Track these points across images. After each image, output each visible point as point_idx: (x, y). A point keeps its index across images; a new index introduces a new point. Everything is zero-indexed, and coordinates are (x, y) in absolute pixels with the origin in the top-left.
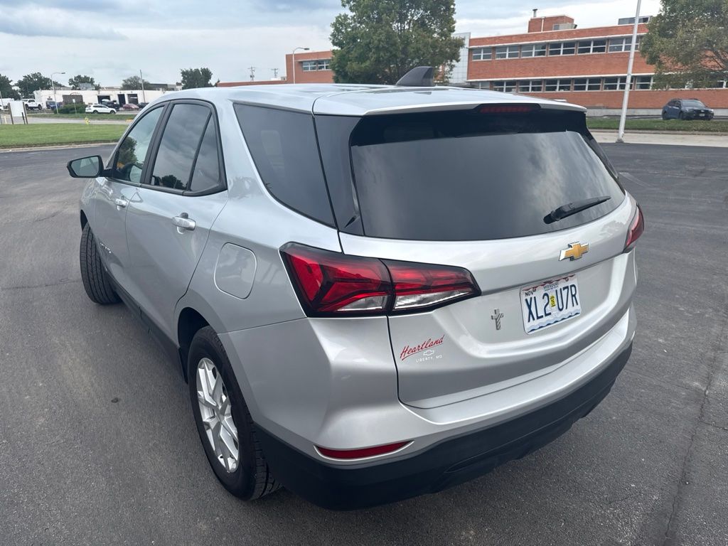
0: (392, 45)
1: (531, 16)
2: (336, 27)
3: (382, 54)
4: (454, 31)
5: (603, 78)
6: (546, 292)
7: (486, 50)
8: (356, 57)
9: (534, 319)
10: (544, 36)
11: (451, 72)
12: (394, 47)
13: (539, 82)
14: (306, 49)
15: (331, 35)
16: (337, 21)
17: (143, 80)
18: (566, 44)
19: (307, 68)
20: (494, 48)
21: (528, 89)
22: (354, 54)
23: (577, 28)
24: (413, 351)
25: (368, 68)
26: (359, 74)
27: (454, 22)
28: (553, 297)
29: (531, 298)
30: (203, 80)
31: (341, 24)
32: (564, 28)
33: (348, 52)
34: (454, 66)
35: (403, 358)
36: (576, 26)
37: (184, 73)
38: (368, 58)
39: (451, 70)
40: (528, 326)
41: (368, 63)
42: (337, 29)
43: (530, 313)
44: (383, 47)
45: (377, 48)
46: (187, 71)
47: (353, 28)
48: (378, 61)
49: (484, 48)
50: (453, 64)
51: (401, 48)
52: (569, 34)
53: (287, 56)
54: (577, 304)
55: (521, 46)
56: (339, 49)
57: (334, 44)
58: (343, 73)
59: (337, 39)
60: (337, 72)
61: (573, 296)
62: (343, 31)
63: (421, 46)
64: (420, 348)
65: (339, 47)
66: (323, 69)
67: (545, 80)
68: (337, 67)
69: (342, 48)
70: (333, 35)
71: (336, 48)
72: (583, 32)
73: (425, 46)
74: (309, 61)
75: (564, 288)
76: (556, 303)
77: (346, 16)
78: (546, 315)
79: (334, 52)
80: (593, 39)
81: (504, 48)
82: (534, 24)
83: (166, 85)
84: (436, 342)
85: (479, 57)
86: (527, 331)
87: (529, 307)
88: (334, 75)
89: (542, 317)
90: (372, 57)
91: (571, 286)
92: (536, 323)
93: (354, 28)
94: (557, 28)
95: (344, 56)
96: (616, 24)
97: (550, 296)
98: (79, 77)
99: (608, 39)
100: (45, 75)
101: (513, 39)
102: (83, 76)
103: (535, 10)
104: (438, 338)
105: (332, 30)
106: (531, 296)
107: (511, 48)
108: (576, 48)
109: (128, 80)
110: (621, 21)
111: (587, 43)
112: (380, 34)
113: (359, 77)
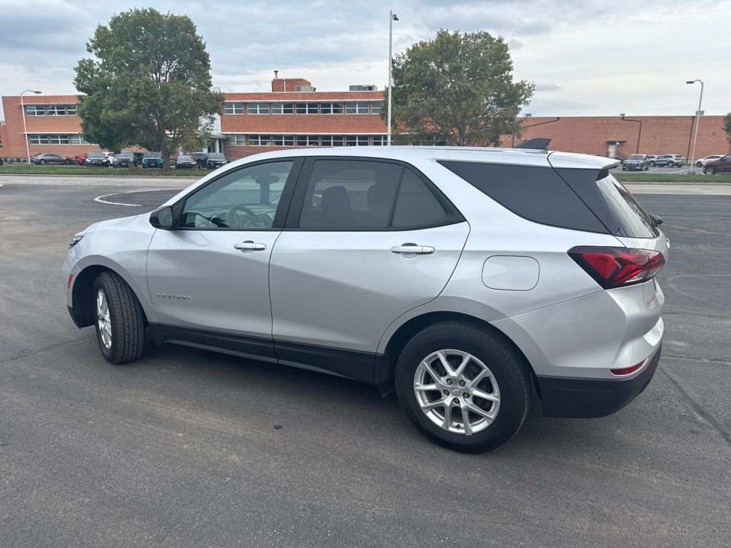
0: (152, 95)
1: (273, 77)
2: (80, 71)
3: (142, 103)
4: (212, 85)
5: (345, 135)
7: (237, 105)
8: (111, 105)
10: (290, 96)
11: (213, 125)
12: (154, 97)
13: (291, 137)
14: (36, 92)
15: (75, 80)
16: (81, 66)
18: (311, 105)
19: (33, 113)
20: (245, 104)
21: (281, 143)
22: (107, 101)
23: (316, 91)
25: (126, 117)
26: (115, 122)
27: (210, 78)
31: (85, 69)
32: (304, 90)
33: (99, 99)
34: (214, 119)
36: (315, 89)
39: (212, 122)
41: (125, 112)
42: (81, 74)
44: (143, 96)
45: (137, 97)
48: (138, 110)
49: (235, 103)
50: (214, 116)
51: (162, 99)
52: (311, 95)
53: (3, 97)
55: (270, 103)
56: (86, 95)
57: (79, 89)
58: (95, 121)
59: (83, 84)
62: (89, 76)
63: (182, 97)
65: (86, 93)
66: (54, 115)
67: (295, 135)
68: (88, 114)
69: (89, 94)
70: (77, 80)
71: (82, 94)
72: (322, 95)
73: (186, 98)
77: (91, 62)
79: (80, 98)
80: (332, 102)
81: (254, 104)
82: (277, 84)
85: (232, 111)
88: (81, 121)
90: (131, 106)
93: (102, 75)
94: (299, 89)
96: (348, 90)
99: (344, 103)
101: (262, 96)
103: (276, 72)
105: (76, 74)
107: (261, 104)
108: (319, 109)
110: (351, 87)
111: (328, 105)
112: (139, 83)
113: (114, 125)
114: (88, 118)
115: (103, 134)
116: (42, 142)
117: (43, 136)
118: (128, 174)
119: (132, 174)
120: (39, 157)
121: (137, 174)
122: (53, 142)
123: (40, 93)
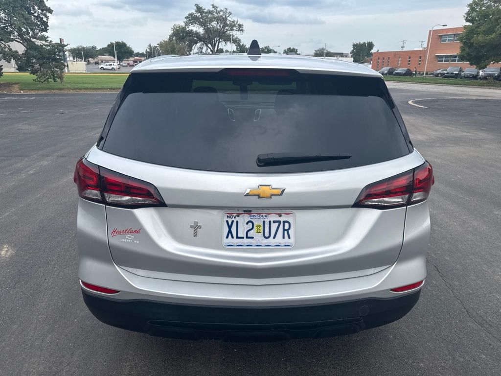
2: (471, 7)
6: (252, 220)
8: (484, 31)
9: (233, 237)
14: (444, 26)
15: (466, 14)
17: (327, 50)
19: (445, 41)
22: (482, 28)
24: (120, 233)
26: (484, 44)
28: (259, 226)
29: (233, 222)
30: (367, 50)
33: (478, 27)
35: (113, 235)
37: (354, 45)
38: (494, 32)
40: (226, 241)
41: (494, 35)
42: (472, 9)
43: (230, 232)
46: (357, 44)
47: (487, 7)
53: (429, 31)
54: (289, 238)
56: (471, 24)
57: (467, 20)
58: (469, 45)
59: (471, 16)
60: (464, 43)
61: (284, 230)
62: (478, 9)
64: (124, 232)
65: (471, 22)
68: (465, 39)
69: (473, 23)
71: (468, 24)
74: (448, 35)
75: (274, 222)
76: (262, 231)
78: (247, 237)
79: (465, 27)
83: (342, 53)
84: (135, 231)
86: (224, 244)
87: (230, 227)
88: (461, 45)
89: (243, 238)
91: (284, 222)
92: (235, 241)
95: (473, 30)
97: (256, 224)
98: (290, 48)
100: (271, 48)
102: (292, 48)
104: (138, 229)
105: (467, 9)
106: (233, 219)
109: (318, 50)
113: (483, 47)
114: (465, 42)
115: (473, 54)
116: (445, 61)
117: (446, 57)
118: (484, 86)
119: (487, 86)
120: (438, 72)
121: (491, 86)
122: (452, 61)
123: (446, 25)
